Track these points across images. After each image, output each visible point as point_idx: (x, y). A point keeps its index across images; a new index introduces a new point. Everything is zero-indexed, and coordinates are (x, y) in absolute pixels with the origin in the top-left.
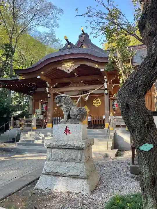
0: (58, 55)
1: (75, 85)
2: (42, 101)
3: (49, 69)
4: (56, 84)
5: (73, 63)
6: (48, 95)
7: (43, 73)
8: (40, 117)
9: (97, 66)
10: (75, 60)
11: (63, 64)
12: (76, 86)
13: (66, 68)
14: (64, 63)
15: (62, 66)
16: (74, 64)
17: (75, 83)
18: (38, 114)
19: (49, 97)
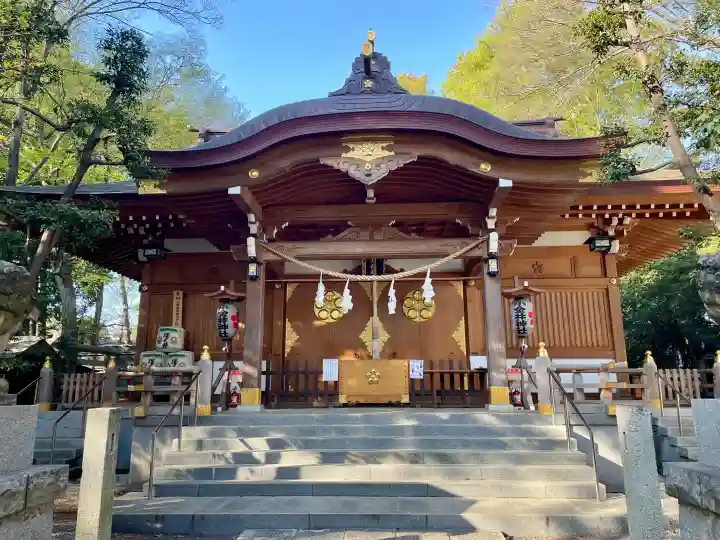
0: (335, 111)
1: (365, 234)
2: (224, 293)
3: (285, 164)
4: (283, 226)
5: (389, 148)
6: (252, 269)
7: (254, 174)
8: (180, 360)
9: (485, 168)
10: (399, 136)
11: (348, 150)
12: (372, 239)
13: (359, 163)
14: (351, 146)
15: (344, 155)
16: (393, 153)
17: (363, 226)
18: (170, 345)
19: (254, 279)
